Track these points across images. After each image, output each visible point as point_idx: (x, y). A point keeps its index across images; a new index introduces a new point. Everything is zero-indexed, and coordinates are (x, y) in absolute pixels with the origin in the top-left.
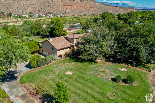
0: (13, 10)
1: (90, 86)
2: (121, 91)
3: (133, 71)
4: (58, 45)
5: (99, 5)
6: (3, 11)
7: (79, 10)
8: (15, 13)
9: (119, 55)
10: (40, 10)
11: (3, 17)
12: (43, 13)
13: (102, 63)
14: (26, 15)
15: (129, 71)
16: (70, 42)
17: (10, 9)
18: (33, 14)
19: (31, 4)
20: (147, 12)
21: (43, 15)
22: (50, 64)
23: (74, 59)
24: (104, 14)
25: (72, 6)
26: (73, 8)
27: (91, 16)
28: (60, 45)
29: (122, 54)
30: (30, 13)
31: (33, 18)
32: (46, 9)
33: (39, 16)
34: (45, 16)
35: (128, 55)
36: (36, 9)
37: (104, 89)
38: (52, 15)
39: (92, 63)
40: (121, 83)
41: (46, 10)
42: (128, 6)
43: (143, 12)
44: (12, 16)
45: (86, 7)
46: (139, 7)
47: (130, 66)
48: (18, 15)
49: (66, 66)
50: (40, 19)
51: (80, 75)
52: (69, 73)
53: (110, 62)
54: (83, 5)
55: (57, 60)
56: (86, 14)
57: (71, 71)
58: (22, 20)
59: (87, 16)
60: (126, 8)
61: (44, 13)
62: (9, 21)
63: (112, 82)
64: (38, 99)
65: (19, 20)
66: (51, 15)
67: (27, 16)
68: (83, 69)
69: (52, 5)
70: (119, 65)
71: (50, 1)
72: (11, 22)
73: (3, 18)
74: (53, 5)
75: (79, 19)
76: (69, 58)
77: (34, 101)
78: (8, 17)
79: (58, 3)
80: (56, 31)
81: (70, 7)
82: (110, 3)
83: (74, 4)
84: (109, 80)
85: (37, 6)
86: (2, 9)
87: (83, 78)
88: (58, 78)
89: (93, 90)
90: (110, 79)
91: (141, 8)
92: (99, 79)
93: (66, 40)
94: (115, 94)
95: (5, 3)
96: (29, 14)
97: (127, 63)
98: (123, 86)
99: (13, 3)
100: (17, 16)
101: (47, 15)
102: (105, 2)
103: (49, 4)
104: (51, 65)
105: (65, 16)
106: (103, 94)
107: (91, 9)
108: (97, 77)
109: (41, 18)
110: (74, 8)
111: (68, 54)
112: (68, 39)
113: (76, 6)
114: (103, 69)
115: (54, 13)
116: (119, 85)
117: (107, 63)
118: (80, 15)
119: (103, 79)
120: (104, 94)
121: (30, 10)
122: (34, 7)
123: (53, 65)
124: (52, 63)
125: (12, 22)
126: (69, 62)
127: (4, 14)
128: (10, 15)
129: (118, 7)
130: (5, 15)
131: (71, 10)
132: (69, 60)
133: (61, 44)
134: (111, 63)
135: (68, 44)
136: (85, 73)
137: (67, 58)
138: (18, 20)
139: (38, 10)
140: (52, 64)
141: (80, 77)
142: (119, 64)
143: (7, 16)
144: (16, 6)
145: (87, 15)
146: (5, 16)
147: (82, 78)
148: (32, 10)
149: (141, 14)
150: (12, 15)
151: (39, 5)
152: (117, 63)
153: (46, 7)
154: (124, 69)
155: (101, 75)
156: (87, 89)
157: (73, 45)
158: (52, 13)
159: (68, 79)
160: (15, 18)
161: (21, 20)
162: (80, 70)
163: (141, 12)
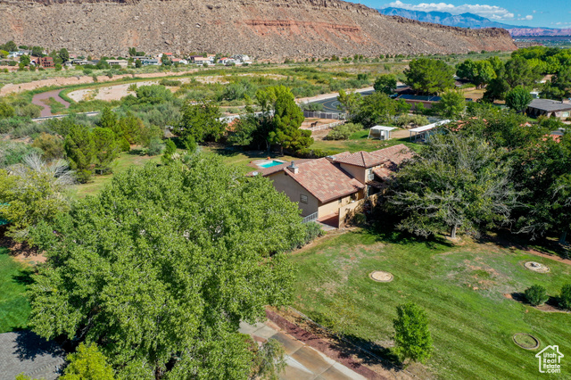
0: (70, 39)
1: (457, 313)
2: (550, 329)
3: (568, 274)
4: (319, 188)
5: (379, 22)
6: (36, 44)
7: (308, 40)
8: (79, 53)
9: (524, 224)
10: (167, 41)
11: (41, 66)
12: (178, 52)
13: (467, 246)
14: (119, 59)
15: (556, 272)
16: (352, 177)
17: (61, 38)
18: (142, 54)
19: (136, 18)
20: (562, 55)
21: (181, 61)
22: (307, 247)
23: (375, 233)
24: (417, 64)
25: (283, 25)
26: (286, 33)
27: (351, 63)
28: (326, 187)
29: (532, 221)
30: (132, 52)
31: (147, 72)
32: (190, 36)
33: (166, 63)
34: (185, 62)
35: (549, 222)
36: (152, 36)
37: (500, 323)
38: (211, 58)
39: (436, 245)
40: (543, 308)
41: (190, 42)
42: (485, 21)
43: (550, 53)
44: (72, 63)
45: (332, 30)
46: (527, 27)
47: (555, 258)
48: (89, 59)
49: (361, 255)
50: (174, 74)
51: (417, 282)
52: (381, 276)
53: (490, 243)
54: (323, 21)
55: (326, 235)
56: (333, 56)
57: (384, 271)
58: (111, 80)
59: (337, 64)
60: (478, 32)
61: (182, 50)
62: (67, 82)
63: (517, 305)
64: (328, 349)
65: (101, 79)
66: (209, 59)
67: (123, 64)
68: (416, 264)
69: (209, 24)
70: (522, 253)
71: (204, 8)
72: (74, 86)
73: (41, 69)
74: (215, 22)
75: (315, 78)
76: (359, 229)
77: (315, 353)
78: (58, 69)
79: (233, 16)
80: (280, 133)
81: (274, 28)
82: (417, 13)
83: (290, 18)
84: (509, 300)
85: (156, 26)
86: (32, 37)
87: (430, 292)
88: (355, 292)
89: (470, 325)
90: (510, 297)
91: (532, 32)
92: (477, 296)
93: (337, 170)
94: (535, 337)
95: (43, 14)
96: (129, 55)
97: (543, 246)
98: (553, 315)
99: (71, 14)
100: (89, 63)
101: (196, 59)
102: (399, 10)
103: (200, 19)
104: (312, 251)
105: (259, 62)
106: (504, 337)
107: (353, 38)
108: (471, 289)
109: (174, 71)
110: (291, 33)
111: (353, 215)
112: (341, 165)
113: (295, 27)
114: (476, 264)
115: (218, 51)
116: (540, 313)
117: (482, 245)
118: (313, 60)
119: (488, 295)
120: (507, 338)
121: (130, 40)
122: (146, 28)
123: (322, 253)
124: (311, 245)
125: (79, 86)
126: (363, 243)
127: (42, 56)
128: (63, 58)
129: (448, 28)
130: (48, 61)
131: (278, 39)
132: (360, 235)
133: (328, 185)
134: (495, 247)
135: (349, 185)
136: (429, 278)
137: (354, 229)
138: (98, 78)
139: (162, 40)
140: (316, 248)
141: (419, 289)
142: (521, 249)
143: (52, 64)
144: (80, 26)
145: (338, 59)
146: (47, 64)
147: (424, 290)
148: (138, 40)
149: (543, 58)
150: (70, 60)
151: (163, 23)
152: (513, 247)
153: (189, 30)
154: (540, 268)
155: (479, 285)
156: (453, 324)
157: (361, 186)
158: (210, 53)
159: (386, 294)
160: (87, 73)
161: (107, 78)
162: (408, 266)
163: (542, 53)
